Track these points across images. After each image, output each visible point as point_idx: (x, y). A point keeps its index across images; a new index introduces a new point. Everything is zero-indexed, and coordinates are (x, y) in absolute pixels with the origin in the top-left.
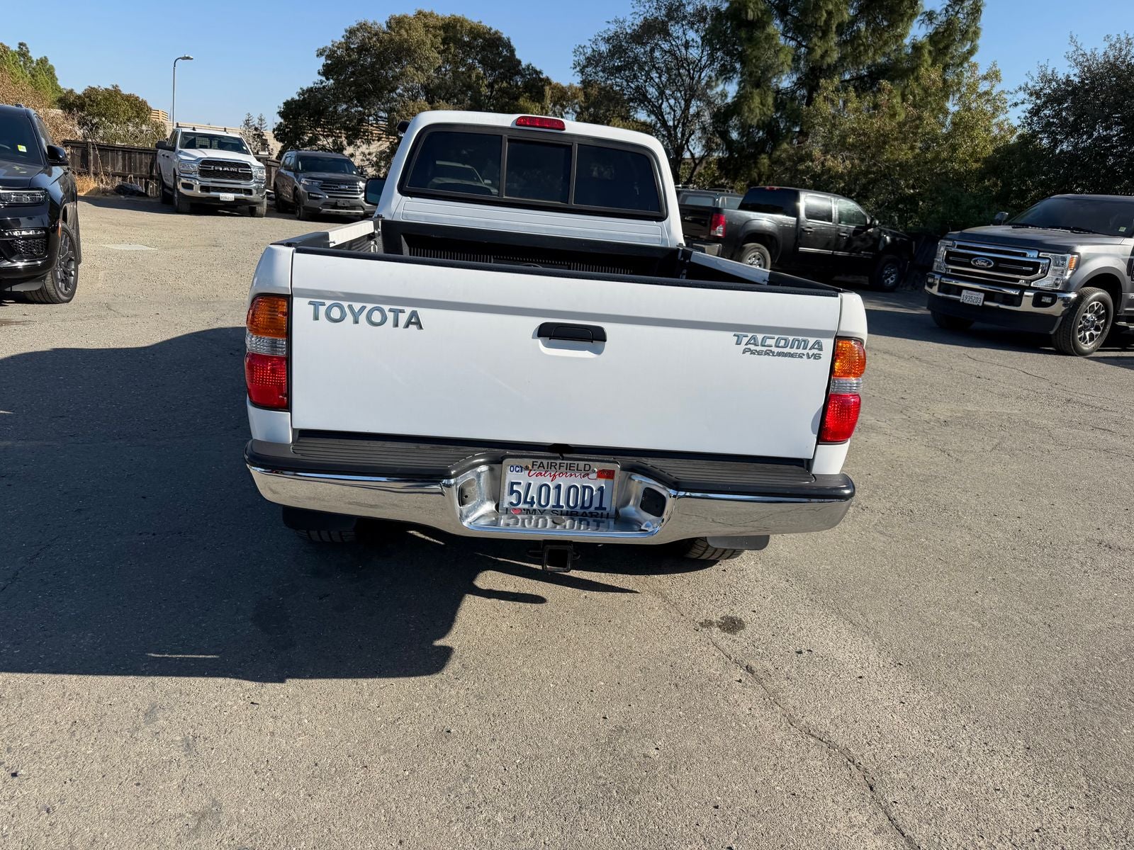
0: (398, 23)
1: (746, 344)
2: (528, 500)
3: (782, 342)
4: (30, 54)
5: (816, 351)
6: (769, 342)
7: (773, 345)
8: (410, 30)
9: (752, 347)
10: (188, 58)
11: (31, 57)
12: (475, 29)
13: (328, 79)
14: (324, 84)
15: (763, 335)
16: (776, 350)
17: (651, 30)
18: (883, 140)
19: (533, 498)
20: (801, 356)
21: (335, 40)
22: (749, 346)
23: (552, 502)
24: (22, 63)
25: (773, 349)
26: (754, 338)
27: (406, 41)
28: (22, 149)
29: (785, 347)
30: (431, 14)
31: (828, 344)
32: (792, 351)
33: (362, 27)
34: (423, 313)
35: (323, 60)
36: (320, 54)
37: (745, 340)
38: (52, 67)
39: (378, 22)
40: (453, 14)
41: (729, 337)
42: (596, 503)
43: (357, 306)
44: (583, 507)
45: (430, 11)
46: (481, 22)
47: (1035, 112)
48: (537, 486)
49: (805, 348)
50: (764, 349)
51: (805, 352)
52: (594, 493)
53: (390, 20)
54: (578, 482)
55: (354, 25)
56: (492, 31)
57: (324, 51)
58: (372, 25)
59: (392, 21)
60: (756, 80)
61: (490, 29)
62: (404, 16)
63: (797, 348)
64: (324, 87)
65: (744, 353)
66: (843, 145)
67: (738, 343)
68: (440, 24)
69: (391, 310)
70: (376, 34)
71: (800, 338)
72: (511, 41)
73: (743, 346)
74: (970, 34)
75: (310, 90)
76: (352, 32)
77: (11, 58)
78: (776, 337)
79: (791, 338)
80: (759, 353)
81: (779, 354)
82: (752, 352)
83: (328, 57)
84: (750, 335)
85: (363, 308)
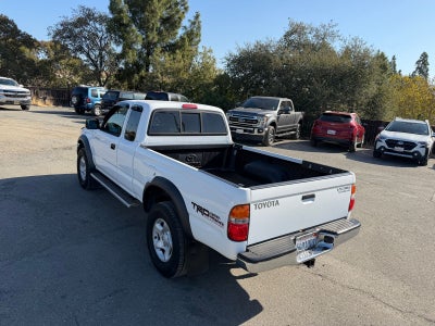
17: (81, 22)
18: (179, 71)
47: (229, 65)
60: (128, 46)
66: (167, 73)
69: (272, 202)
74: (198, 35)
85: (266, 203)
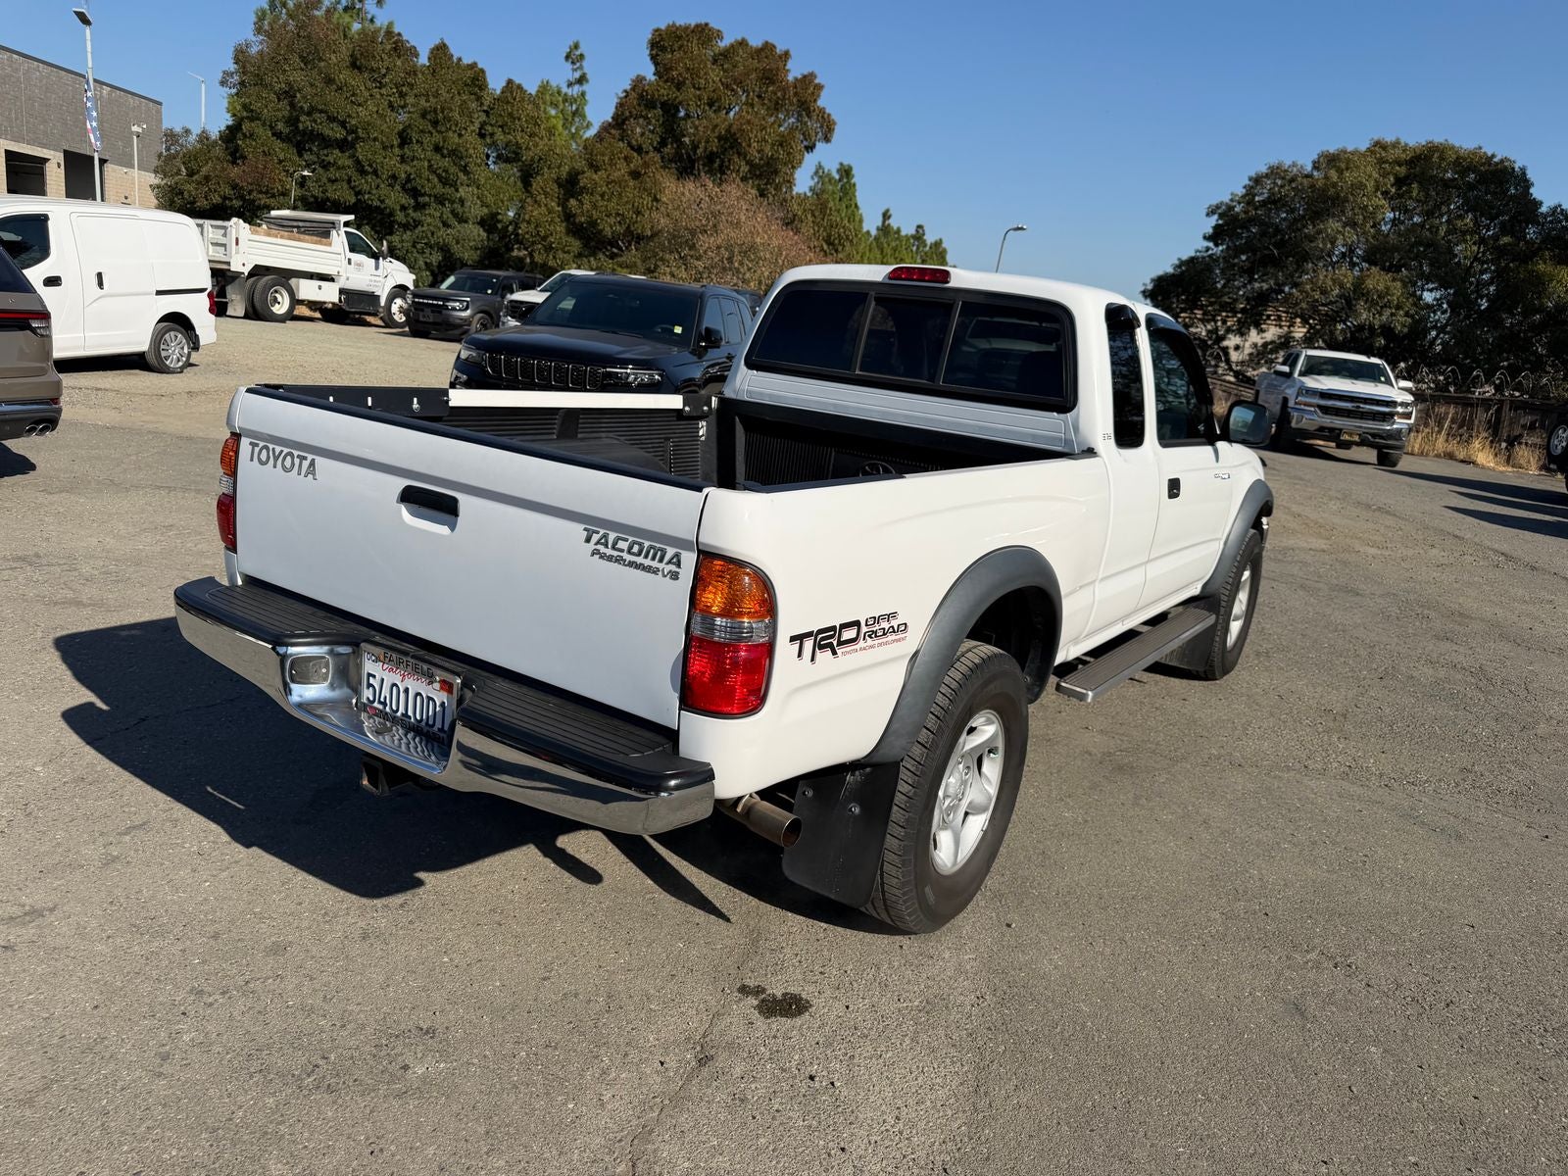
0: (1331, 161)
1: (596, 544)
2: (382, 700)
3: (636, 549)
4: (925, 237)
5: (673, 568)
6: (622, 545)
7: (626, 549)
8: (1347, 169)
9: (602, 549)
10: (1022, 229)
11: (925, 241)
12: (1465, 159)
13: (1216, 245)
14: (1210, 252)
15: (617, 535)
16: (629, 558)
19: (385, 697)
20: (655, 571)
21: (1235, 193)
22: (599, 547)
23: (402, 710)
24: (914, 248)
25: (625, 555)
26: (605, 536)
27: (1334, 185)
28: (678, 330)
29: (639, 554)
30: (1396, 144)
31: (689, 559)
32: (648, 562)
33: (1275, 172)
34: (320, 461)
35: (1214, 220)
36: (1211, 212)
37: (595, 538)
38: (945, 251)
39: (1299, 163)
40: (1431, 139)
41: (578, 530)
42: (438, 725)
43: (278, 449)
44: (427, 724)
45: (1394, 139)
46: (1480, 148)
48: (390, 685)
49: (661, 560)
50: (615, 553)
51: (661, 566)
52: (438, 709)
53: (1319, 158)
54: (426, 690)
55: (1264, 170)
56: (1495, 160)
57: (1218, 207)
58: (1289, 167)
59: (1321, 160)
61: (1493, 156)
62: (1342, 151)
63: (653, 559)
64: (1210, 256)
65: (592, 555)
67: (588, 540)
68: (1409, 155)
69: (298, 456)
70: (1293, 180)
71: (658, 545)
72: (1528, 172)
73: (591, 546)
75: (1192, 260)
76: (1257, 180)
77: (904, 243)
78: (631, 539)
79: (647, 544)
80: (610, 558)
81: (631, 564)
82: (603, 556)
83: (1221, 216)
84: (602, 532)
85: (282, 451)
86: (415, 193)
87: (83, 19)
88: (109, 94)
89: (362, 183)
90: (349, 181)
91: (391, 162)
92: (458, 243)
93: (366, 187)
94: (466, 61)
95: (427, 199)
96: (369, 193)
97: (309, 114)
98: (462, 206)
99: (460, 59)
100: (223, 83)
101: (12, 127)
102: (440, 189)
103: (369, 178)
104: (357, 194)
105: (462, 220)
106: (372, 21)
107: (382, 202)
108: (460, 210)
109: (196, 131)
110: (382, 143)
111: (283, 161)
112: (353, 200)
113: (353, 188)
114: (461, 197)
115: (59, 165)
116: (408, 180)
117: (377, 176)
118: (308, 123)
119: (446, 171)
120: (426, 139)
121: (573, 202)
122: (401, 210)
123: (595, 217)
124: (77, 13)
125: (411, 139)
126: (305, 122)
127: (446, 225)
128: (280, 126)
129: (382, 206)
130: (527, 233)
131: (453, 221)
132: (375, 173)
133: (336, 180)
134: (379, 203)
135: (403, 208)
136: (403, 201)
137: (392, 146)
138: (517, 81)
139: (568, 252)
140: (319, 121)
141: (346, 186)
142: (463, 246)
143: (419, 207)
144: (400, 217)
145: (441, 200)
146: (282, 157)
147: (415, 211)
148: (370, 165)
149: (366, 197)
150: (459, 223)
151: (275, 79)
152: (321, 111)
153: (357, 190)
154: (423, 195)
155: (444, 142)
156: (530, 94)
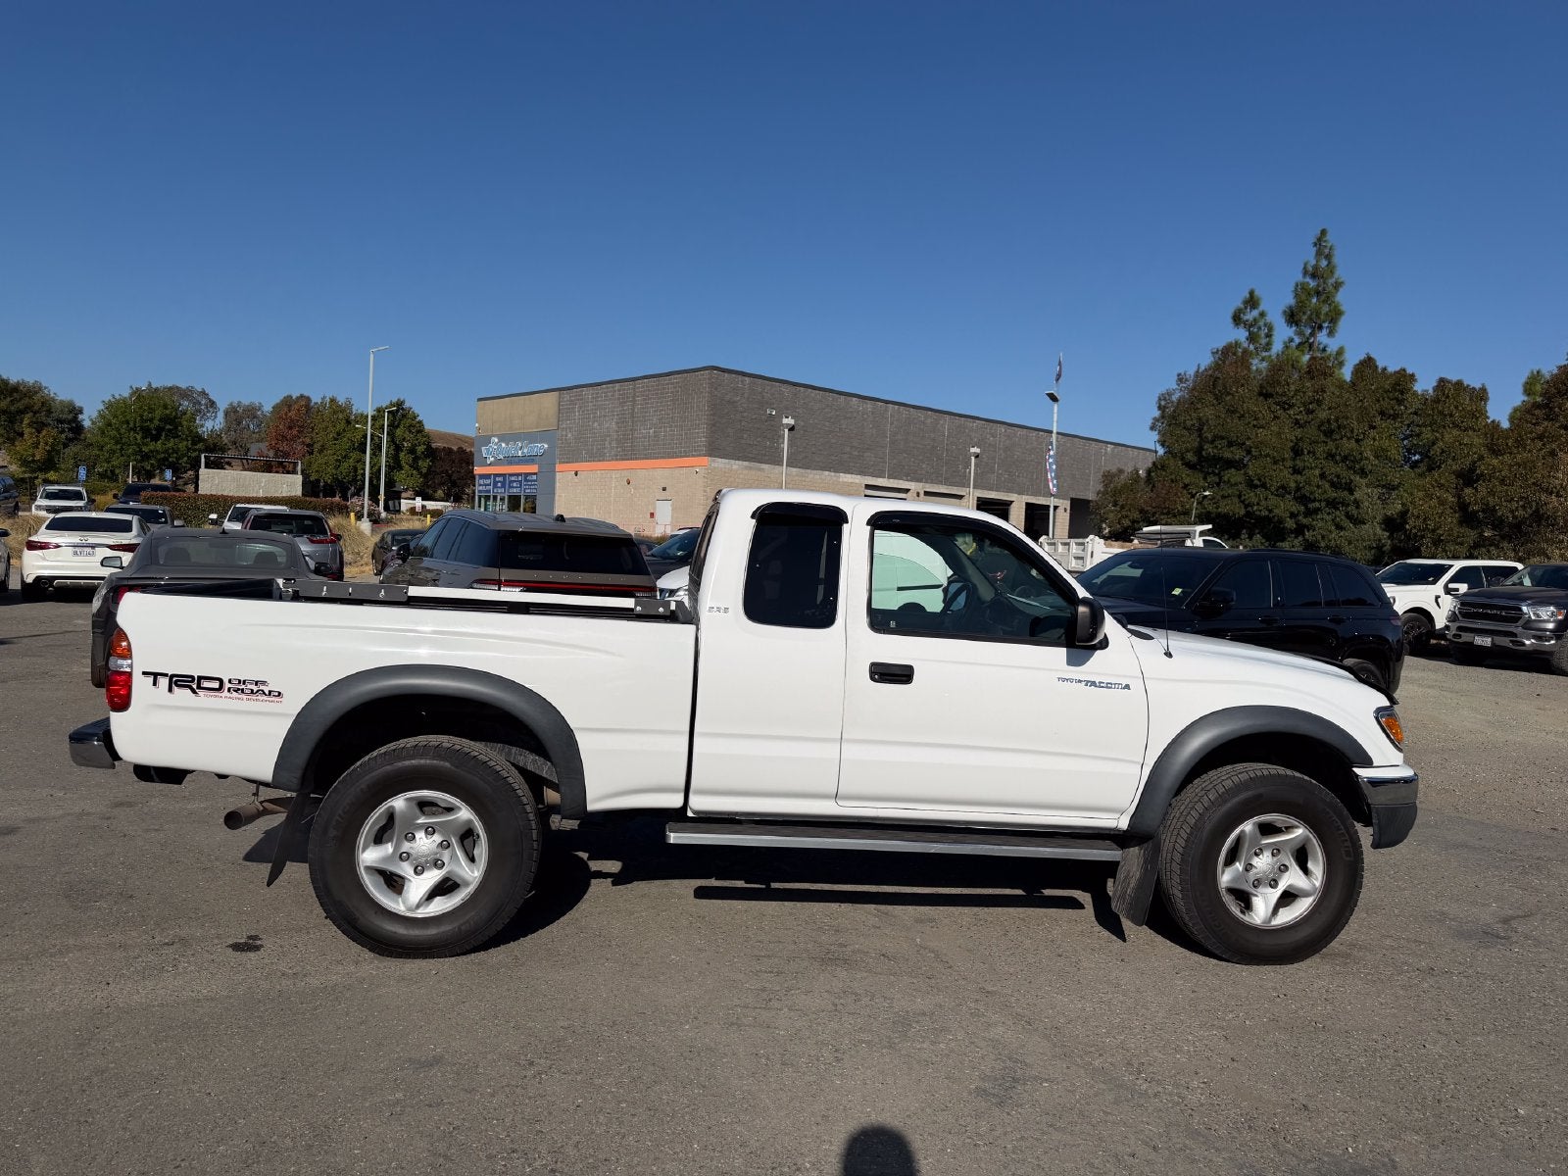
86: (1303, 499)
87: (1053, 398)
88: (1113, 450)
89: (1251, 496)
90: (1240, 496)
91: (1283, 475)
92: (1350, 543)
93: (1255, 500)
94: (1391, 369)
95: (1317, 504)
96: (1258, 504)
97: (1212, 442)
98: (1358, 507)
99: (1385, 369)
100: (1152, 428)
101: (1032, 485)
102: (1332, 494)
103: (1258, 491)
104: (1246, 506)
105: (1358, 522)
106: (1324, 350)
107: (1270, 511)
108: (1355, 512)
109: (1129, 469)
110: (1274, 457)
111: (1188, 485)
112: (1242, 512)
113: (1243, 502)
114: (1355, 499)
115: (1065, 510)
116: (1298, 489)
117: (1266, 489)
118: (1210, 450)
119: (1338, 476)
120: (1320, 449)
121: (1468, 491)
122: (1291, 517)
123: (1491, 504)
124: (1049, 395)
125: (1302, 450)
126: (1209, 449)
127: (1339, 527)
128: (1190, 456)
129: (1271, 515)
130: (1415, 527)
131: (1346, 523)
132: (1264, 486)
133: (1229, 496)
134: (1267, 513)
135: (1293, 515)
136: (1294, 509)
137: (1284, 460)
138: (1453, 377)
139: (1462, 544)
140: (1220, 446)
141: (1236, 500)
142: (1355, 547)
143: (1309, 513)
144: (1290, 524)
145: (1333, 504)
146: (1187, 481)
147: (1305, 517)
148: (1260, 480)
149: (1255, 508)
150: (1354, 524)
151: (1188, 417)
152: (1222, 438)
153: (1247, 502)
154: (1314, 501)
155: (1337, 449)
156: (1474, 388)
